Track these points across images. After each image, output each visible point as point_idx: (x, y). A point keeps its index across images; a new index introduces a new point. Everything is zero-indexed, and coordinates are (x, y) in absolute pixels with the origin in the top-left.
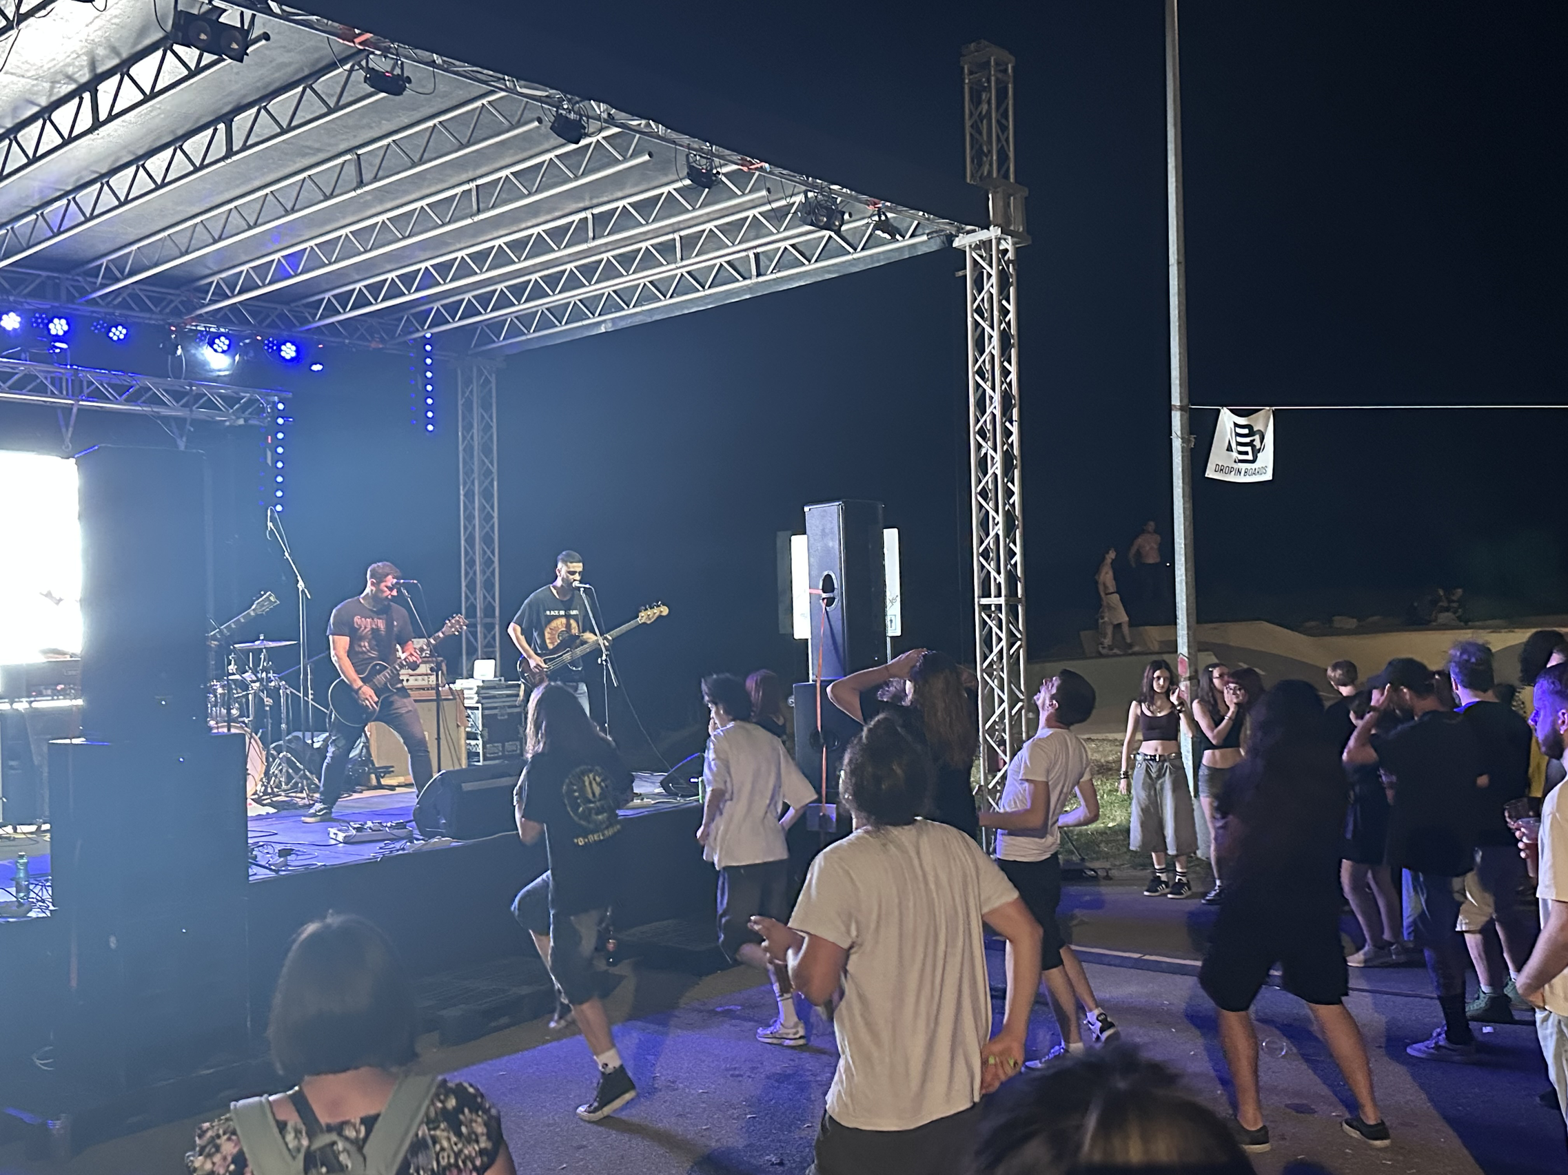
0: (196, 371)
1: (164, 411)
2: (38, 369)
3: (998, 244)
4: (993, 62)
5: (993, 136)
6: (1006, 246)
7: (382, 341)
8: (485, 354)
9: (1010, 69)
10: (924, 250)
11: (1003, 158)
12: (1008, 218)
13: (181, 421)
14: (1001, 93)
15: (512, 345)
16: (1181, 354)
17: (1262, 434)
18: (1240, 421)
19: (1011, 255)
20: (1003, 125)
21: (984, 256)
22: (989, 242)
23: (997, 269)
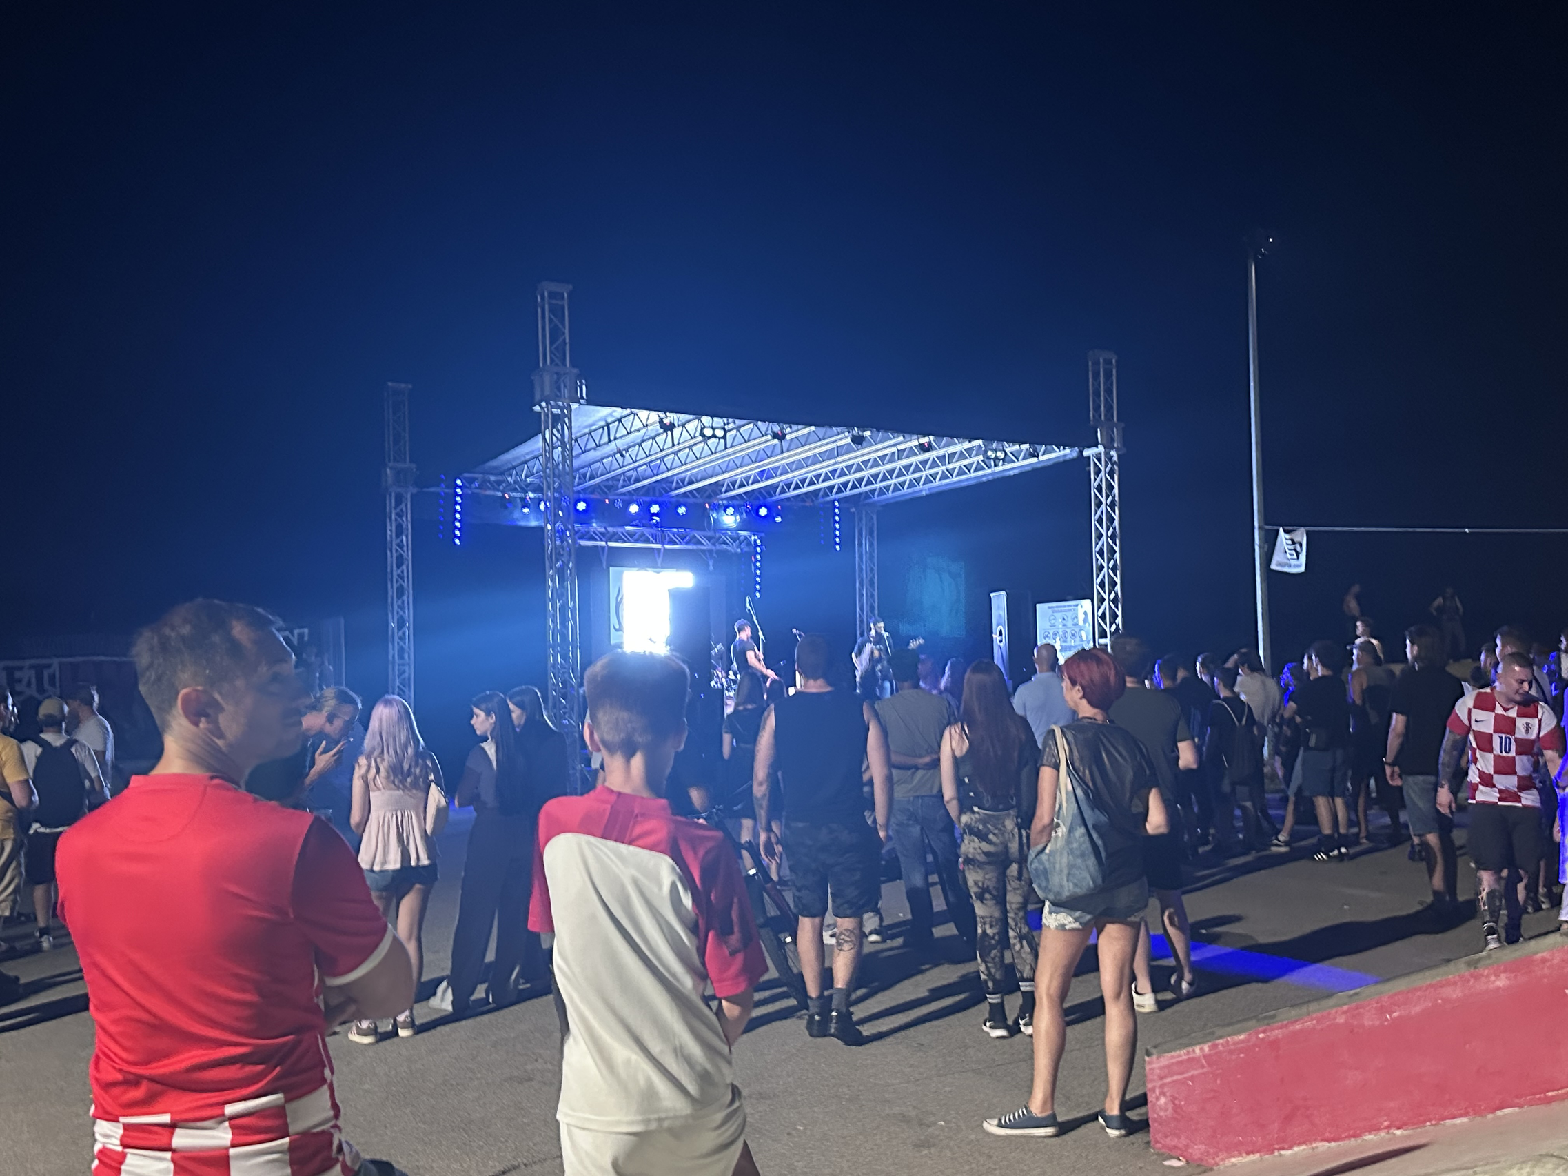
0: (719, 528)
1: (703, 547)
2: (647, 531)
3: (1107, 454)
4: (1101, 360)
5: (1102, 399)
6: (1113, 453)
7: (813, 501)
8: (868, 504)
9: (1114, 361)
10: (1070, 457)
11: (1109, 409)
12: (1112, 440)
13: (710, 551)
14: (1108, 375)
15: (879, 501)
16: (1258, 496)
17: (1301, 545)
18: (1288, 536)
19: (1115, 459)
20: (1109, 391)
21: (1099, 460)
22: (1100, 454)
23: (1106, 466)
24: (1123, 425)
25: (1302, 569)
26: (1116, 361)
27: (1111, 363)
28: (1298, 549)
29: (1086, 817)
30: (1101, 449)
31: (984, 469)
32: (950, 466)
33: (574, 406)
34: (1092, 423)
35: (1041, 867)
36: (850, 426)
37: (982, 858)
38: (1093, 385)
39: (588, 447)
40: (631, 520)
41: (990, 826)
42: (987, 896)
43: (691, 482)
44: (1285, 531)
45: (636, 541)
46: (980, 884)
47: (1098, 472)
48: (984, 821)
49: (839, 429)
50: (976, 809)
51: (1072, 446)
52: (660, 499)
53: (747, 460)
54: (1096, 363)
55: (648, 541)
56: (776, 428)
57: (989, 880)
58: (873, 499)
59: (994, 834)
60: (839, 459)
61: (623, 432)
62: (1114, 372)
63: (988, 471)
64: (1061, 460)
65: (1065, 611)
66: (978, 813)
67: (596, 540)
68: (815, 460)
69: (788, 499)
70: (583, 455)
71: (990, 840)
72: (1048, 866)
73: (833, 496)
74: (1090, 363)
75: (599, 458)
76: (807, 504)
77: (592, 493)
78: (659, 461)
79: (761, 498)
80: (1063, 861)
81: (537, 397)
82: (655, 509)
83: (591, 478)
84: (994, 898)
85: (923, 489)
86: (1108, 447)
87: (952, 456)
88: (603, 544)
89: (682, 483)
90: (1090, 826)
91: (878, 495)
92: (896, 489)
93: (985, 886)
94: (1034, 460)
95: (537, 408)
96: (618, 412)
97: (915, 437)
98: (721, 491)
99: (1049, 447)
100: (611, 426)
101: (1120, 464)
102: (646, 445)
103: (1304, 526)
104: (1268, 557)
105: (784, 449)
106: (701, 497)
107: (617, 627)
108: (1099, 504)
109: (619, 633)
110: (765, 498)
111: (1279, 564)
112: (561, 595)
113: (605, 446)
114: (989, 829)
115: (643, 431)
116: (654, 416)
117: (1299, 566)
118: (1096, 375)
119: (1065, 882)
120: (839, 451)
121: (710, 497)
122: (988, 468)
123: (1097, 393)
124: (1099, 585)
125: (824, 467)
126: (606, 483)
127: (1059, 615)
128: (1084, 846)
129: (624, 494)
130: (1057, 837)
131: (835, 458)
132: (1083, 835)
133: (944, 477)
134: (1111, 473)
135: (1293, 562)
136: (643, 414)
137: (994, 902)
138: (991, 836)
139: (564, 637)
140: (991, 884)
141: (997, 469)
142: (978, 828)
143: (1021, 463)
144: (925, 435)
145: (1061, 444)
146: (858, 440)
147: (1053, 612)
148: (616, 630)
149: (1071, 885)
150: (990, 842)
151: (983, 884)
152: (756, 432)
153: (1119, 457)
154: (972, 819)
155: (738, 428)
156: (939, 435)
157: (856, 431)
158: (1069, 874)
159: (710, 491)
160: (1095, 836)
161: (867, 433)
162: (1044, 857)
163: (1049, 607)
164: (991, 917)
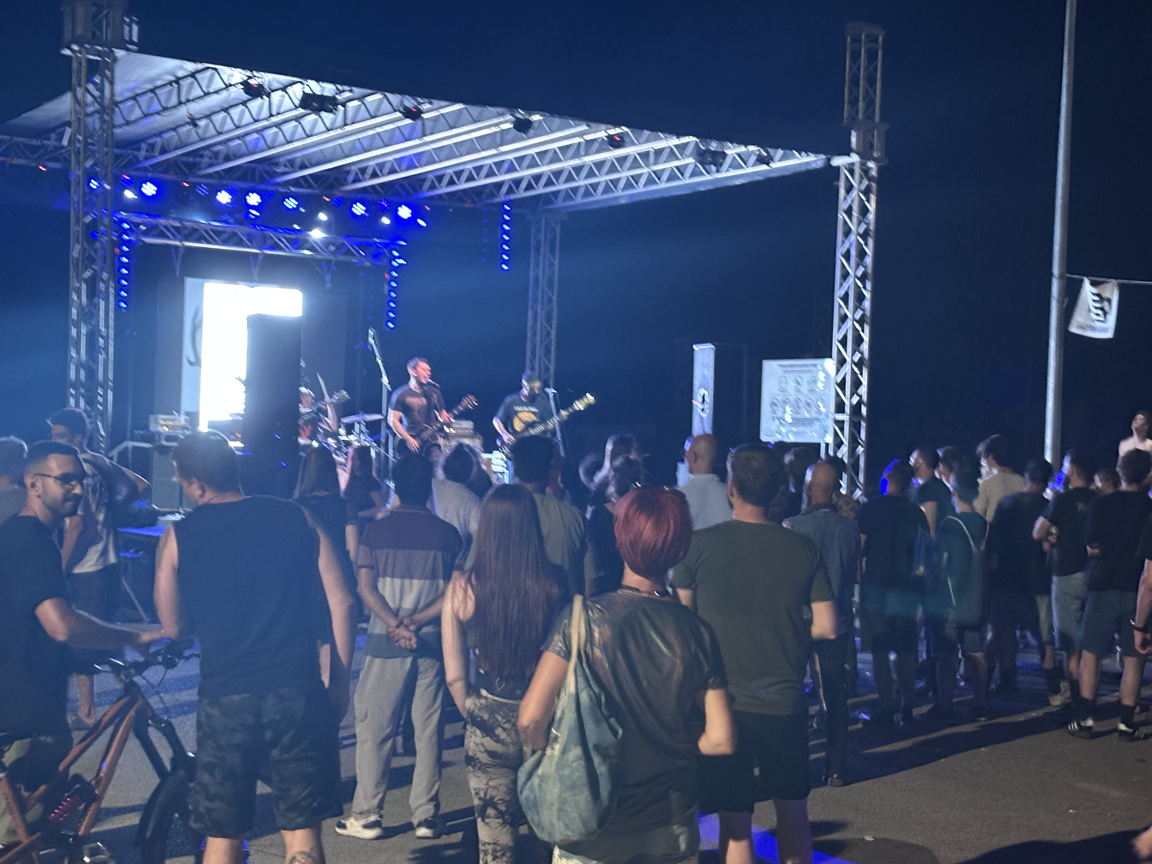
1: (317, 256)
2: (240, 230)
3: (863, 165)
4: (863, 37)
5: (861, 89)
6: (871, 165)
7: (474, 202)
8: (550, 211)
9: (880, 39)
10: (814, 166)
11: (870, 104)
12: (871, 146)
13: (329, 262)
14: (872, 57)
15: (565, 207)
16: (1063, 234)
17: (1109, 301)
18: (1094, 290)
19: (874, 173)
20: (871, 81)
21: (852, 172)
22: (853, 164)
23: (860, 182)
24: (887, 126)
25: (1109, 335)
26: (884, 39)
27: (877, 40)
28: (1107, 308)
29: (588, 733)
30: (855, 158)
31: (702, 174)
32: (656, 168)
33: (119, 53)
34: (845, 121)
35: (532, 796)
36: (511, 105)
37: (484, 758)
38: (851, 68)
39: (152, 110)
40: (218, 211)
41: (500, 718)
42: (490, 811)
43: (303, 167)
44: (1093, 284)
45: (225, 243)
46: (482, 794)
47: (850, 187)
48: (492, 709)
49: (500, 110)
50: (484, 692)
51: (816, 152)
52: (263, 187)
53: (378, 141)
54: (856, 40)
55: (240, 243)
56: (409, 102)
57: (495, 788)
58: (557, 206)
59: (505, 730)
60: (503, 149)
61: (197, 92)
62: (880, 53)
63: (708, 177)
64: (803, 169)
65: (800, 372)
66: (486, 698)
67: (168, 238)
68: (470, 147)
69: (440, 197)
70: (144, 121)
71: (497, 736)
72: (538, 794)
73: (501, 198)
74: (849, 39)
75: (173, 126)
76: (467, 205)
77: (165, 171)
78: (255, 136)
79: (403, 194)
80: (553, 792)
81: (68, 36)
82: (254, 199)
83: (164, 151)
84: (500, 814)
85: (621, 195)
86: (865, 156)
87: (658, 152)
88: (177, 243)
89: (292, 165)
90: (591, 746)
91: (564, 200)
92: (587, 193)
93: (488, 797)
94: (764, 167)
95: (67, 52)
96: (191, 66)
97: (603, 126)
98: (345, 179)
99: (788, 152)
100: (181, 82)
101: (880, 180)
102: (235, 112)
103: (1115, 278)
104: (1067, 314)
105: (428, 131)
106: (319, 187)
107: (192, 359)
108: (847, 232)
109: (196, 368)
110: (408, 193)
111: (1081, 327)
112: (88, 315)
113: (174, 111)
114: (497, 720)
115: (224, 94)
116: (237, 75)
117: (1104, 330)
118: (856, 57)
119: (556, 822)
120: (502, 138)
121: (331, 187)
122: (708, 173)
123: (855, 81)
124: (840, 342)
125: (487, 157)
126: (185, 159)
127: (791, 378)
128: (577, 774)
129: (210, 176)
130: (553, 755)
131: (497, 146)
132: (579, 759)
133: (650, 181)
134: (867, 192)
135: (1098, 324)
136: (225, 71)
137: (500, 821)
138: (499, 731)
139: (91, 373)
140: (499, 795)
141: (719, 176)
142: (481, 717)
143: (751, 170)
144: (617, 125)
145: (803, 148)
146: (523, 127)
147: (786, 372)
148: (191, 363)
149: (562, 825)
150: (498, 740)
151: (485, 794)
152: (386, 106)
153: (880, 170)
154: (476, 704)
155: (361, 98)
156: (637, 126)
157: (521, 114)
158: (560, 810)
159: (331, 180)
160: (597, 760)
161: (536, 118)
162: (535, 781)
163: (781, 366)
164: (495, 844)
